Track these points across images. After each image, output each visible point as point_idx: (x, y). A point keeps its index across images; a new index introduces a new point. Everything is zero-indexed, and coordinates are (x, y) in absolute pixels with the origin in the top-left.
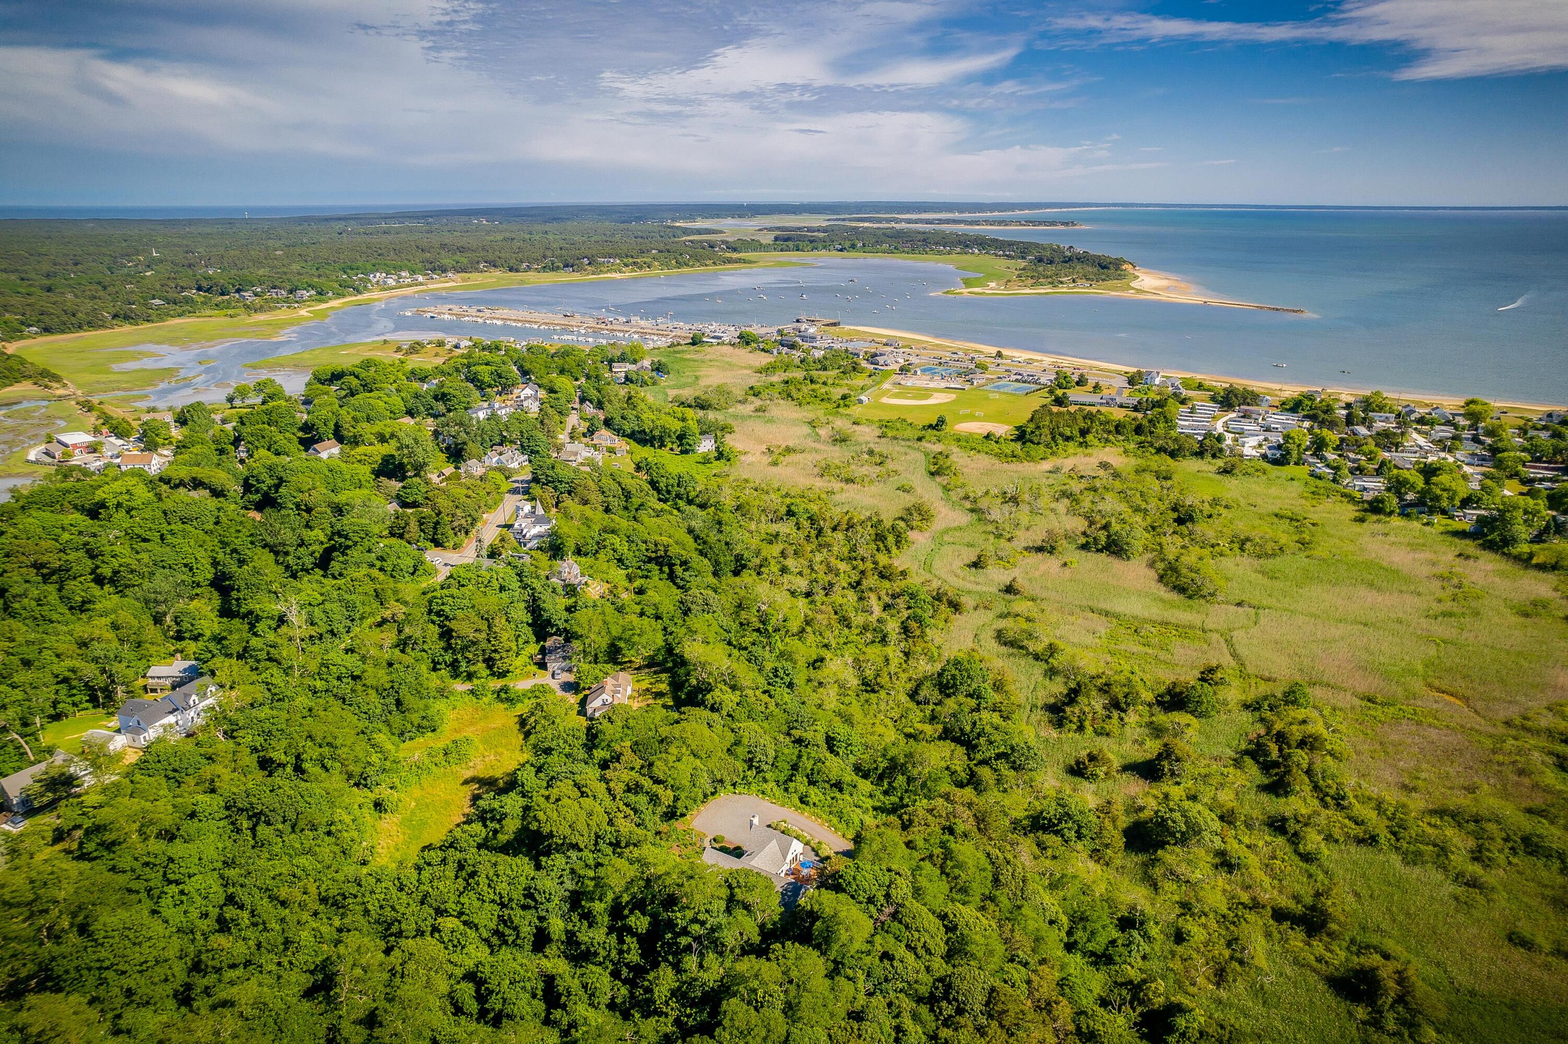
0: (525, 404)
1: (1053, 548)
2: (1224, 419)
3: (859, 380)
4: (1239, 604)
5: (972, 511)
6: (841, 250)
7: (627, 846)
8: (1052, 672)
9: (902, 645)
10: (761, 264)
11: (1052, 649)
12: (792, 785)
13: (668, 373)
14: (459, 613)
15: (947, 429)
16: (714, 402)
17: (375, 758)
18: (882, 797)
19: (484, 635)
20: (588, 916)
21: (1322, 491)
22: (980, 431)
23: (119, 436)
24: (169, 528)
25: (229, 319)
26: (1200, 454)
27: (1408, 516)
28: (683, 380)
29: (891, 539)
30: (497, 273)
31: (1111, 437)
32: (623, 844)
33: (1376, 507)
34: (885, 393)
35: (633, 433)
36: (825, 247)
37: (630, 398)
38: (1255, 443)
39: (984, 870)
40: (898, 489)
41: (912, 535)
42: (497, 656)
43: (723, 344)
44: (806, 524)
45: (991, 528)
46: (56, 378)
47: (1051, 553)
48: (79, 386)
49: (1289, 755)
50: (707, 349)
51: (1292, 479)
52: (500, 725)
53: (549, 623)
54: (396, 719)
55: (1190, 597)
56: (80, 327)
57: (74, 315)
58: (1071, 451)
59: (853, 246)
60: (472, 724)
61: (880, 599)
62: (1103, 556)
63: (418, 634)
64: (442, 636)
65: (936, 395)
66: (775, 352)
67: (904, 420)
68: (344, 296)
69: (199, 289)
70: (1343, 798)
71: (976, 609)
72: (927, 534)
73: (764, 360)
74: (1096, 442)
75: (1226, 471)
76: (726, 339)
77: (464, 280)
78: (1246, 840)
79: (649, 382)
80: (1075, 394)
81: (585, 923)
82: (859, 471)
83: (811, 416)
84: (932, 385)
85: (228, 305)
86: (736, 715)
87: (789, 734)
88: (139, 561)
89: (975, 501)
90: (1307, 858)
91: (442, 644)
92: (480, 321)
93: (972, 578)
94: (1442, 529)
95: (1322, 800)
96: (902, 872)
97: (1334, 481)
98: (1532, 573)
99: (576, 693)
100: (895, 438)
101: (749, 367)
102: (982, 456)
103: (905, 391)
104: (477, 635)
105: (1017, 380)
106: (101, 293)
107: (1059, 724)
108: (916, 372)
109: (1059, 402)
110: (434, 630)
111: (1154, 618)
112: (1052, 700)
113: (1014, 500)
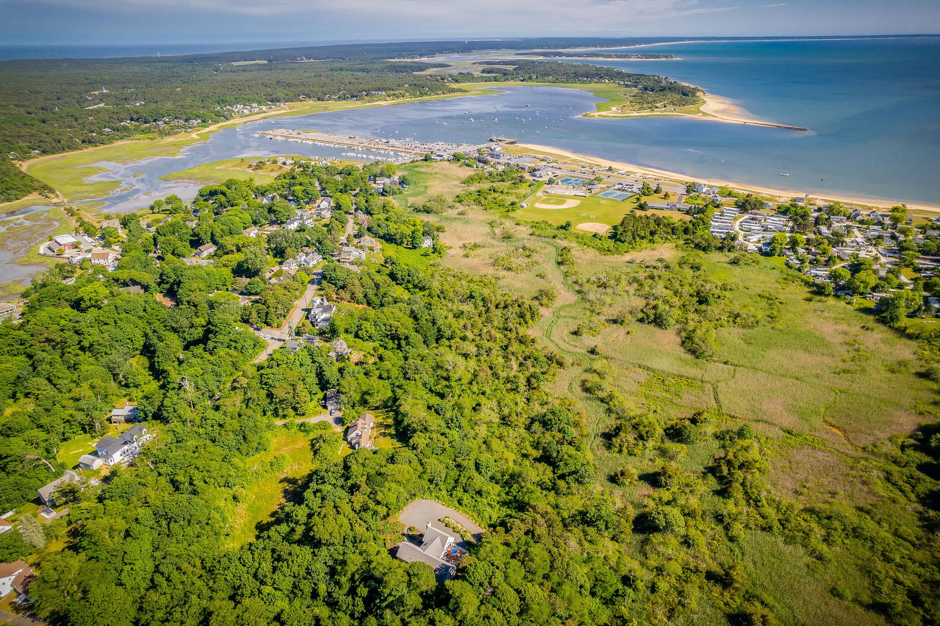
0: (323, 213)
1: (623, 321)
2: (741, 220)
3: (523, 189)
4: (726, 363)
5: (579, 292)
6: (523, 81)
7: (360, 542)
8: (609, 411)
9: (526, 393)
10: (472, 92)
11: (612, 396)
12: (454, 493)
13: (409, 184)
14: (277, 384)
15: (572, 229)
16: (435, 209)
17: (232, 473)
18: (504, 496)
19: (291, 395)
20: (337, 583)
21: (790, 278)
22: (591, 230)
23: (90, 236)
24: (119, 316)
25: (150, 141)
26: (721, 249)
27: (838, 297)
28: (418, 189)
29: (528, 316)
30: (311, 102)
31: (669, 237)
32: (358, 542)
33: (820, 290)
34: (537, 200)
35: (384, 235)
36: (512, 79)
37: (384, 207)
38: (756, 240)
39: (545, 561)
40: (537, 276)
41: (542, 311)
42: (299, 406)
43: (444, 160)
44: (481, 304)
45: (588, 305)
46: (52, 191)
47: (621, 324)
48: (65, 195)
49: (733, 473)
50: (434, 164)
51: (774, 268)
52: (300, 447)
53: (328, 382)
54: (244, 447)
55: (697, 358)
56: (63, 150)
57: (59, 142)
58: (644, 246)
59: (530, 78)
60: (286, 445)
61: (517, 359)
62: (651, 327)
63: (255, 396)
64: (268, 396)
65: (568, 201)
66: (475, 166)
67: (546, 222)
68: (218, 122)
69: (132, 119)
70: (759, 501)
71: (572, 365)
72: (551, 310)
73: (468, 172)
74: (659, 240)
75: (735, 262)
76: (446, 157)
77: (290, 108)
78: (701, 527)
79: (397, 192)
80: (652, 201)
81: (337, 587)
82: (516, 261)
83: (491, 218)
84: (567, 193)
85: (149, 131)
86: (425, 452)
87: (455, 460)
88: (103, 338)
89: (581, 285)
90: (732, 539)
91: (268, 400)
92: (299, 141)
93: (573, 343)
94: (857, 306)
95: (748, 501)
96: (500, 566)
97: (799, 270)
98: (904, 340)
99: (343, 425)
100: (540, 236)
101: (458, 178)
102: (590, 250)
103: (550, 198)
104: (287, 395)
105: (619, 189)
106: (74, 123)
107: (609, 447)
108: (558, 184)
109: (642, 207)
110: (263, 393)
111: (675, 372)
112: (607, 431)
113: (604, 286)
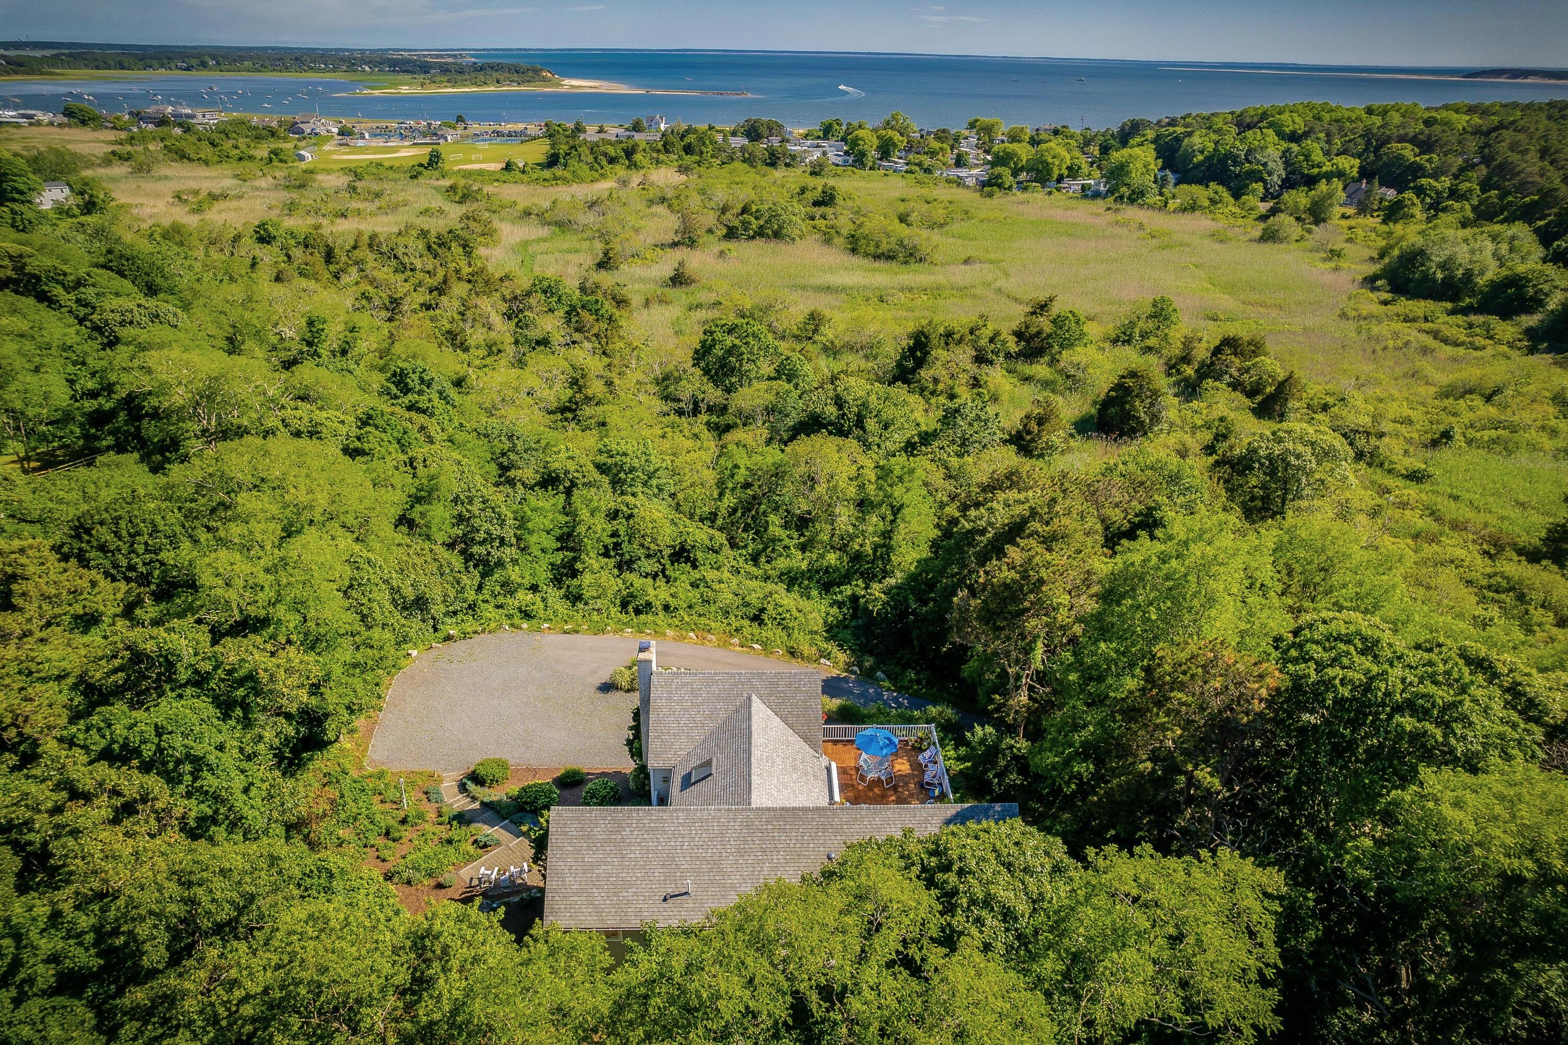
1: (693, 242)
3: (286, 143)
4: (966, 262)
5: (547, 224)
6: (187, 69)
11: (815, 320)
12: (581, 582)
15: (446, 168)
27: (1026, 189)
31: (662, 158)
33: (990, 185)
34: (332, 151)
36: (162, 66)
45: (589, 233)
47: (693, 246)
55: (906, 263)
58: (620, 174)
62: (759, 242)
65: (403, 150)
66: (134, 128)
71: (647, 303)
72: (500, 250)
73: (123, 135)
74: (646, 163)
82: (347, 207)
83: (231, 172)
84: (392, 144)
89: (542, 216)
101: (100, 141)
102: (512, 185)
103: (359, 150)
105: (499, 136)
108: (363, 135)
111: (886, 285)
